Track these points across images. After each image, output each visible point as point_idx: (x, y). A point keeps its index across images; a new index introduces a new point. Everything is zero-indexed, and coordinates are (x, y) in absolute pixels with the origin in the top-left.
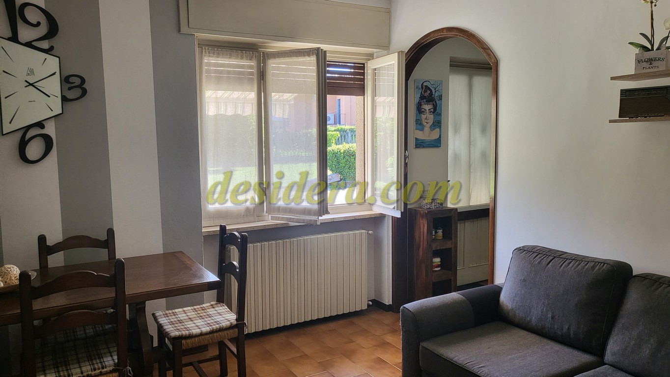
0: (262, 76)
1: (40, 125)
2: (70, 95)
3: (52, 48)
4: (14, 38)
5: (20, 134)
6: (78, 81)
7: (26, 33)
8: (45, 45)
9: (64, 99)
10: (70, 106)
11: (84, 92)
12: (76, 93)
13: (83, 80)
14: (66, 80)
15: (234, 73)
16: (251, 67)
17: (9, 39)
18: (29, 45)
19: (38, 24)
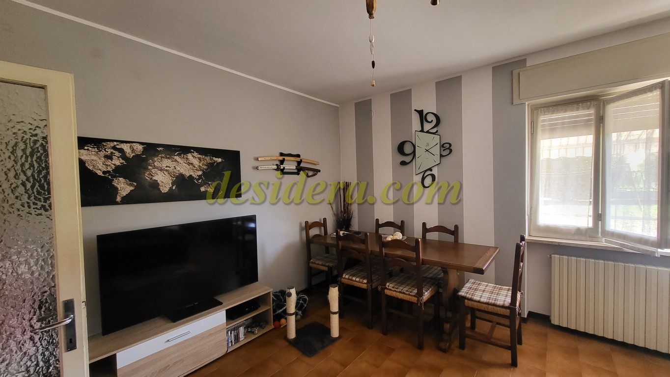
0: (600, 120)
1: (430, 169)
2: (444, 153)
3: (437, 131)
4: (422, 131)
5: (423, 173)
6: (448, 146)
7: (427, 127)
8: (434, 130)
9: (441, 156)
10: (444, 159)
11: (451, 151)
12: (448, 152)
13: (450, 145)
14: (442, 146)
15: (569, 123)
16: (589, 115)
17: (420, 131)
18: (428, 132)
19: (432, 121)
